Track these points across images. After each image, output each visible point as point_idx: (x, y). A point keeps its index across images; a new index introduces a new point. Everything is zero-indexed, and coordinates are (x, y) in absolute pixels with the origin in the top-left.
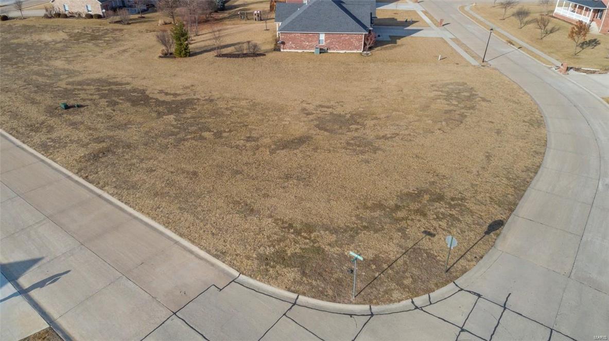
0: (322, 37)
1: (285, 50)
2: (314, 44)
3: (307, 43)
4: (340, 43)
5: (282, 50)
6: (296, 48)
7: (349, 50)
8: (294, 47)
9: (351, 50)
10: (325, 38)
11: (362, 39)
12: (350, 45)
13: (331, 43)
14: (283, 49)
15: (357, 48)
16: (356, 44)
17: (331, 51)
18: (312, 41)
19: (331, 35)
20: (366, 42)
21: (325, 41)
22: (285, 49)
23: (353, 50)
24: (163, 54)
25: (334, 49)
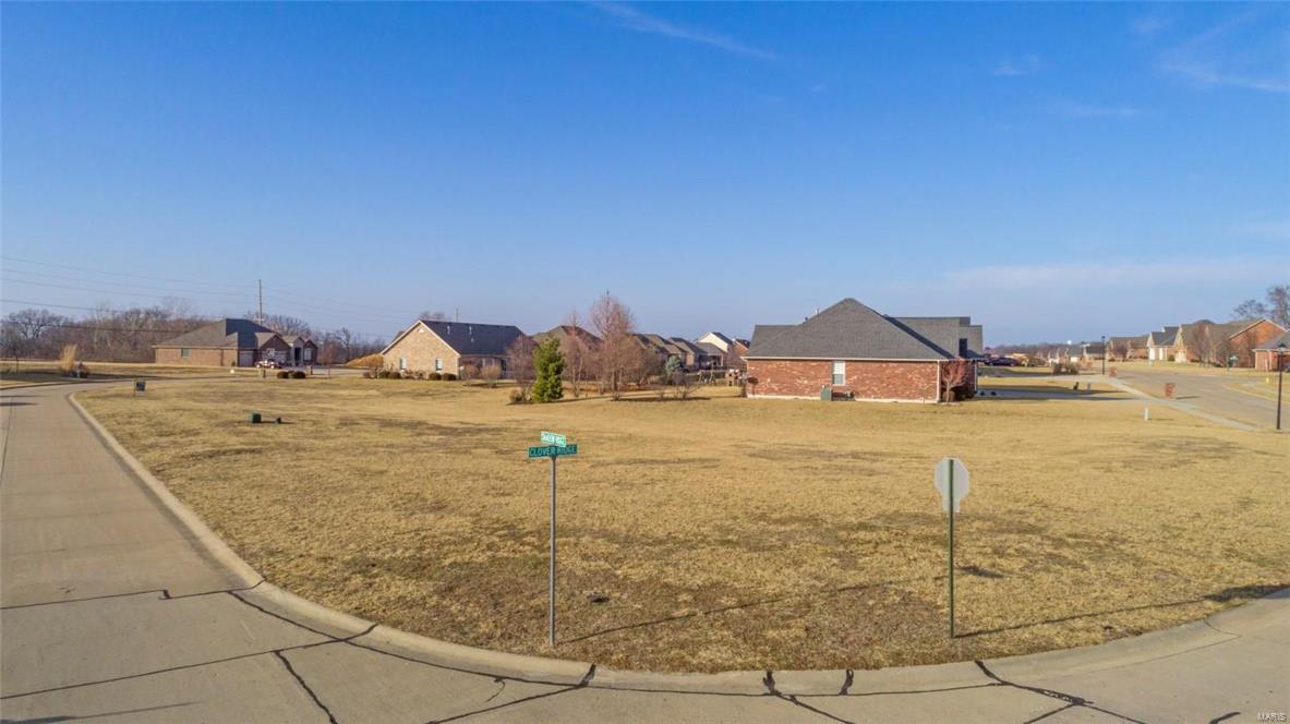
0: (840, 369)
1: (757, 396)
2: (822, 383)
3: (806, 382)
4: (882, 382)
5: (750, 396)
6: (780, 392)
7: (903, 398)
8: (777, 389)
9: (908, 397)
10: (847, 371)
11: (934, 374)
12: (907, 389)
13: (862, 381)
14: (753, 393)
15: (925, 394)
16: (922, 384)
17: (861, 400)
18: (816, 378)
19: (860, 365)
20: (945, 379)
21: (848, 377)
22: (758, 392)
23: (914, 398)
24: (512, 398)
25: (869, 396)
